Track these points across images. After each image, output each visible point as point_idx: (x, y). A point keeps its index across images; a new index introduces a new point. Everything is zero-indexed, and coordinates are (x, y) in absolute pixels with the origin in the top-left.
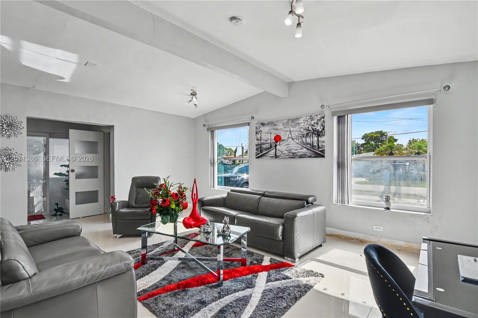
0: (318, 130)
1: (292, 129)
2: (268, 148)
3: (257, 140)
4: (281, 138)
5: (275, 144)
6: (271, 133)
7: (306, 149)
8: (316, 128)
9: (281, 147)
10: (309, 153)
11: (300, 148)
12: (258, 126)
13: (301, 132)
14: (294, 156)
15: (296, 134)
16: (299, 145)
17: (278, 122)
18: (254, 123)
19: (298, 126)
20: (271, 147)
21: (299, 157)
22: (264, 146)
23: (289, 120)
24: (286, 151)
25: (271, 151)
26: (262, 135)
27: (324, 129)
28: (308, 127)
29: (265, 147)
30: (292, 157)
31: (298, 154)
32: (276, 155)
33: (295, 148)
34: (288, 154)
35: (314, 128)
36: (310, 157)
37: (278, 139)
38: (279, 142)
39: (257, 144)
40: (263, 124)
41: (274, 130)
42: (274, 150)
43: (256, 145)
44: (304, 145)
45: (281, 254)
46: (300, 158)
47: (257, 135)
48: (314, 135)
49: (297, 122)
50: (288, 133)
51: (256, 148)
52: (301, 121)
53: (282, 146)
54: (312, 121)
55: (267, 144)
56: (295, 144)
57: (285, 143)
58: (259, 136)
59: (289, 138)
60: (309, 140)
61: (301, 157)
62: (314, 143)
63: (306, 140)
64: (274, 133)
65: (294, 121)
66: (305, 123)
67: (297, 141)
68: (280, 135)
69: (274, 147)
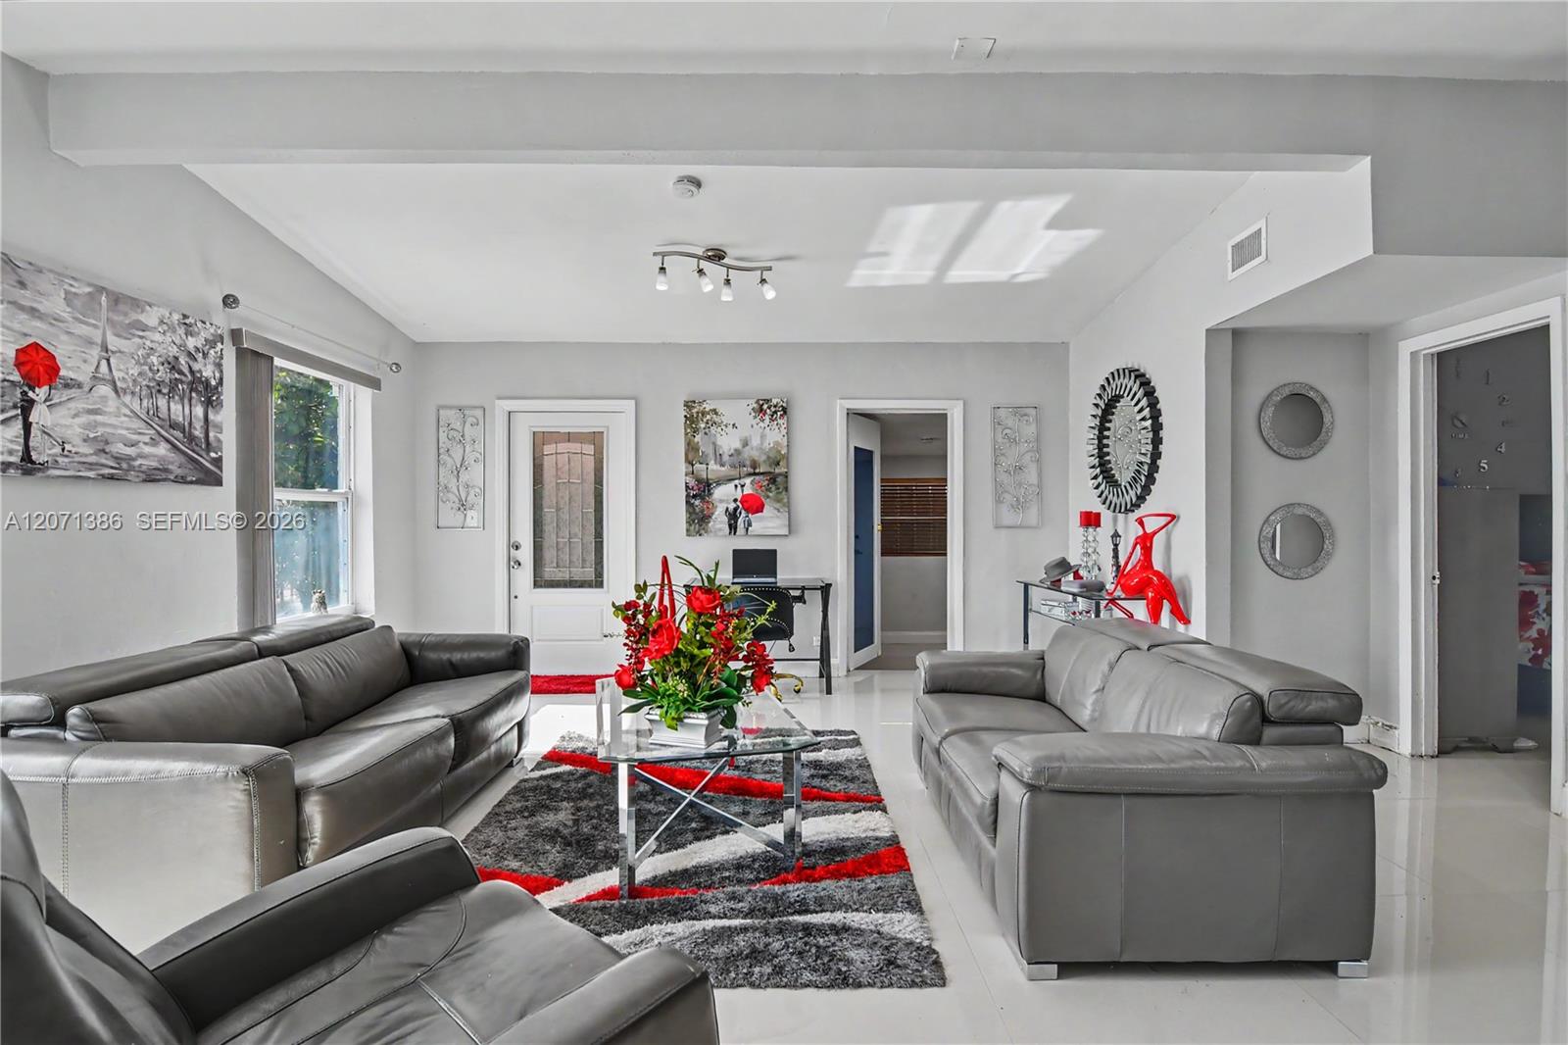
0: (207, 379)
1: (113, 342)
4: (57, 369)
5: (24, 393)
7: (169, 446)
8: (200, 371)
10: (176, 467)
11: (147, 439)
13: (150, 369)
14: (118, 472)
15: (131, 372)
16: (143, 425)
17: (41, 272)
19: (141, 337)
21: (144, 476)
23: (101, 289)
24: (85, 441)
28: (176, 358)
30: (112, 478)
31: (137, 463)
32: (27, 457)
33: (124, 432)
34: (93, 459)
35: (196, 367)
36: (182, 480)
37: (38, 367)
38: (46, 388)
41: (13, 309)
42: (16, 429)
44: (161, 427)
46: (145, 481)
48: (194, 395)
49: (134, 316)
50: (95, 353)
52: (151, 318)
53: (61, 411)
54: (189, 337)
56: (125, 415)
57: (78, 400)
59: (96, 378)
60: (177, 411)
61: (152, 477)
62: (195, 429)
63: (169, 410)
64: (18, 327)
65: (122, 305)
66: (164, 333)
67: (136, 406)
68: (51, 349)
69: (15, 407)
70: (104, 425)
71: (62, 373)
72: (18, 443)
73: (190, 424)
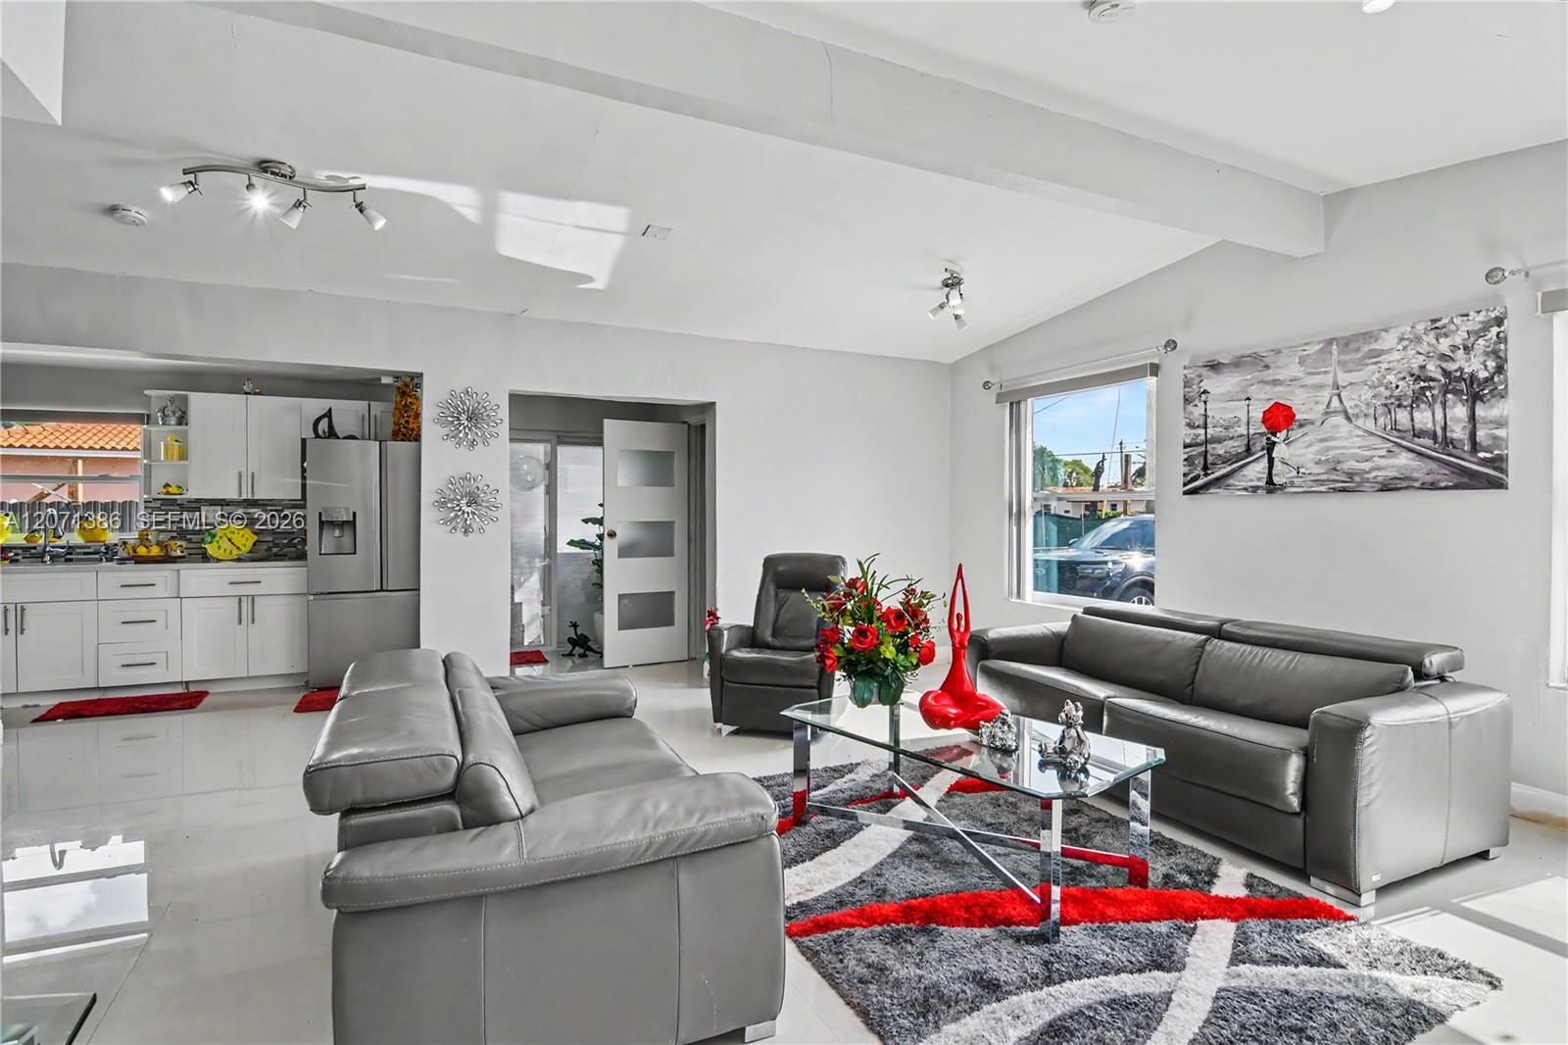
0: (1472, 376)
1: (1344, 378)
2: (1238, 457)
3: (1188, 425)
4: (1295, 415)
5: (1268, 439)
6: (1248, 399)
7: (1411, 455)
8: (1461, 369)
9: (1295, 452)
10: (1423, 471)
11: (1384, 452)
12: (1191, 374)
13: (1387, 388)
14: (1347, 484)
15: (1363, 397)
16: (1379, 440)
17: (1280, 352)
18: (1175, 367)
19: (1376, 363)
20: (1248, 451)
21: (1378, 487)
22: (1220, 449)
23: (1330, 342)
24: (1317, 463)
25: (1249, 467)
26: (1208, 407)
27: (1500, 369)
28: (1423, 367)
29: (1221, 452)
30: (1344, 490)
31: (1373, 474)
32: (1270, 481)
33: (1357, 451)
34: (1325, 477)
35: (1451, 367)
36: (1433, 486)
37: (1279, 418)
38: (1285, 431)
39: (1188, 441)
40: (1214, 367)
41: (1261, 385)
42: (1265, 462)
43: (1186, 447)
44: (1403, 438)
45: (1299, 864)
46: (1382, 490)
47: (1190, 408)
48: (1450, 396)
49: (1367, 348)
50: (1327, 393)
51: (1186, 456)
52: (1389, 340)
53: (1298, 444)
54: (1442, 340)
55: (1232, 438)
56: (1357, 436)
57: (1313, 434)
58: (1197, 411)
59: (1328, 413)
60: (1424, 418)
61: (1386, 487)
62: (1452, 431)
63: (1412, 420)
64: (1263, 396)
65: (1355, 345)
66: (1405, 348)
67: (1370, 425)
68: (1288, 403)
69: (1263, 449)
70: (1337, 448)
71: (1297, 418)
72: (1264, 473)
73: (1445, 428)
